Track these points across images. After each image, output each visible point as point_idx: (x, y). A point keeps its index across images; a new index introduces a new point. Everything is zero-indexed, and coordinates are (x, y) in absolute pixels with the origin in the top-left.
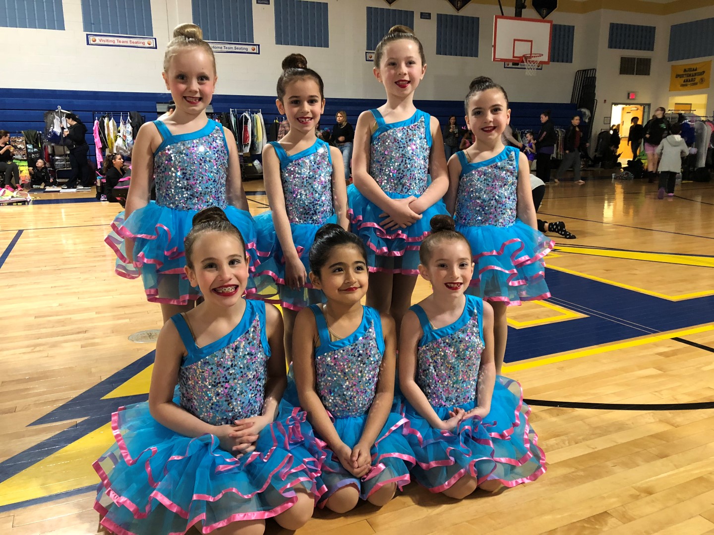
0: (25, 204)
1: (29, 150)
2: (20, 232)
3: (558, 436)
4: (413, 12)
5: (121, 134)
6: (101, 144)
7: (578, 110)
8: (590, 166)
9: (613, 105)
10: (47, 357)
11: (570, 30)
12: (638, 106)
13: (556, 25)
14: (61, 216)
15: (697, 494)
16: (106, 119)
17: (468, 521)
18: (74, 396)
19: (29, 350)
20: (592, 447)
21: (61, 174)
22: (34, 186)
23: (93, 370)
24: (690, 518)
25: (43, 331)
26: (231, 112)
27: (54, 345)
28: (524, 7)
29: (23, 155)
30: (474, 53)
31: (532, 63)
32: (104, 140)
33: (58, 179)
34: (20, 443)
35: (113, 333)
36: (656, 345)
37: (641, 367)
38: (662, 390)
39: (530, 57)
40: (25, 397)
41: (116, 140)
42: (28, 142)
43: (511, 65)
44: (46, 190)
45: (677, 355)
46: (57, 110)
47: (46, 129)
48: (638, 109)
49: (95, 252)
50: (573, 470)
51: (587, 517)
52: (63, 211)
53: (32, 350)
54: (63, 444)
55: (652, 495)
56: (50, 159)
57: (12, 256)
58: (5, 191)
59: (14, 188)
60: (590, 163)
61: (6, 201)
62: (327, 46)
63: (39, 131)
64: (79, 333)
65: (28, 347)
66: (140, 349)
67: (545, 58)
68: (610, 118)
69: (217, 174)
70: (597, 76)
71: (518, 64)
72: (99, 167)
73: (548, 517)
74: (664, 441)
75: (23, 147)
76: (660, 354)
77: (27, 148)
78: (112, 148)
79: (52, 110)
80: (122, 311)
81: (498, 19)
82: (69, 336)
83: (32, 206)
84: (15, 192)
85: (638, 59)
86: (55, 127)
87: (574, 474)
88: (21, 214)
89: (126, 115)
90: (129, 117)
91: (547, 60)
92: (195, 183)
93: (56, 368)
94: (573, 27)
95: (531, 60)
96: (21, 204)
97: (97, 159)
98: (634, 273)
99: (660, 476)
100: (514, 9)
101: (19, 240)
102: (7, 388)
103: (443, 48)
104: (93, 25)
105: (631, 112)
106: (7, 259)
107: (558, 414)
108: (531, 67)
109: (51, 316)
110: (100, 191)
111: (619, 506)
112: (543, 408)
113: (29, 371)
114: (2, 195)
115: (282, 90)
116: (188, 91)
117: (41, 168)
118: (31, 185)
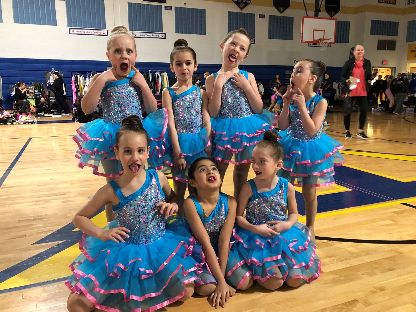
0: (33, 124)
1: (36, 93)
2: (30, 139)
3: (330, 257)
4: (255, 14)
5: (87, 84)
6: (76, 90)
10: (43, 207)
11: (347, 24)
13: (339, 21)
14: (53, 130)
15: (410, 292)
16: (79, 75)
17: (276, 303)
18: (58, 229)
19: (34, 203)
20: (350, 263)
21: (53, 107)
22: (39, 113)
23: (68, 215)
24: (405, 305)
25: (42, 193)
26: (149, 72)
27: (47, 201)
28: (320, 11)
29: (33, 96)
30: (290, 38)
31: (324, 44)
32: (77, 87)
33: (51, 109)
34: (27, 254)
35: (80, 195)
36: (392, 207)
37: (382, 220)
38: (394, 233)
39: (323, 40)
40: (31, 229)
41: (84, 88)
42: (36, 89)
43: (312, 45)
44: (45, 116)
45: (404, 213)
46: (52, 71)
47: (46, 82)
48: (388, 70)
49: (71, 151)
50: (338, 276)
51: (345, 302)
52: (54, 127)
53: (36, 203)
54: (51, 255)
55: (383, 291)
56: (48, 99)
57: (25, 152)
58: (22, 116)
59: (27, 115)
61: (22, 122)
62: (205, 34)
63: (42, 83)
64: (61, 195)
65: (33, 202)
67: (332, 41)
69: (137, 103)
71: (316, 44)
72: (74, 102)
73: (322, 302)
74: (393, 261)
75: (32, 91)
76: (394, 212)
77: (35, 92)
78: (82, 92)
79: (49, 71)
80: (85, 183)
81: (304, 18)
82: (56, 196)
83: (37, 124)
84: (28, 117)
85: (388, 41)
86: (51, 80)
87: (339, 278)
88: (31, 129)
89: (90, 73)
90: (91, 75)
91: (333, 42)
92: (125, 109)
93: (48, 213)
94: (349, 22)
95: (323, 41)
96: (31, 123)
97: (73, 98)
98: (382, 166)
99: (389, 281)
100: (314, 12)
101: (29, 143)
102: (21, 224)
103: (272, 35)
104: (72, 23)
105: (383, 72)
106: (23, 154)
107: (331, 245)
108: (324, 46)
109: (45, 185)
110: (74, 117)
111: (364, 297)
112: (322, 241)
113: (34, 215)
114: (21, 119)
115: (172, 58)
116: (121, 58)
117: (43, 102)
118: (37, 113)
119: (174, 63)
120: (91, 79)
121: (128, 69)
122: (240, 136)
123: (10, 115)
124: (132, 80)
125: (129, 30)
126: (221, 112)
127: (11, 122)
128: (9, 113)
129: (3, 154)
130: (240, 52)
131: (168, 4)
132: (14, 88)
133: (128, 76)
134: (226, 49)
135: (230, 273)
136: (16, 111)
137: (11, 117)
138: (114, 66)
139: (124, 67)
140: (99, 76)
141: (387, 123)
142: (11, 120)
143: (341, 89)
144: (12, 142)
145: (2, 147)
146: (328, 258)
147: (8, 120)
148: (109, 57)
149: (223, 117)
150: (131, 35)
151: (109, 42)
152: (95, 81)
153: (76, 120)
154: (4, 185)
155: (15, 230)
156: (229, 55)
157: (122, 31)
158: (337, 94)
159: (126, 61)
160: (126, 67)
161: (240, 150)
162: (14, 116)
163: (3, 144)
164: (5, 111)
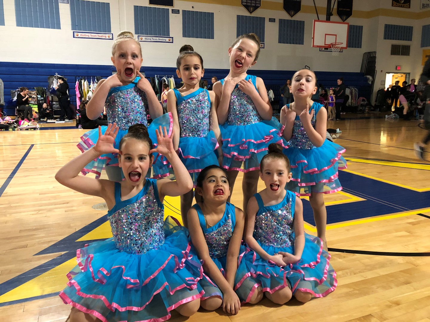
0: (35, 130)
1: (39, 99)
2: (33, 145)
3: (343, 269)
4: (265, 18)
5: (91, 89)
6: (79, 95)
7: (365, 76)
8: (372, 110)
9: (387, 74)
10: (46, 216)
11: (360, 28)
12: (403, 74)
13: (351, 25)
14: (56, 136)
16: (83, 80)
17: (287, 317)
18: (60, 239)
20: (364, 276)
21: (56, 113)
22: (41, 119)
23: (72, 225)
24: (422, 319)
25: (44, 202)
26: (156, 77)
27: (50, 210)
28: (332, 15)
29: (35, 101)
30: (301, 42)
31: (336, 48)
32: (81, 93)
33: (55, 115)
34: (29, 265)
35: (83, 204)
36: (407, 218)
37: (397, 231)
38: (410, 244)
39: (335, 44)
40: (33, 239)
41: (88, 93)
42: (38, 94)
43: (323, 49)
45: (420, 224)
46: (55, 76)
47: (49, 87)
48: (402, 76)
50: (352, 290)
51: (359, 317)
52: (57, 134)
53: (38, 212)
54: (53, 266)
55: (399, 306)
56: (50, 105)
57: (27, 159)
58: (24, 122)
59: (29, 120)
60: (372, 108)
61: (24, 128)
62: (213, 38)
63: (44, 88)
64: (64, 204)
65: (35, 211)
66: (99, 214)
67: (344, 45)
68: (385, 81)
69: (142, 109)
70: (376, 56)
71: (328, 49)
72: (78, 108)
73: (335, 317)
74: (409, 274)
75: (35, 97)
76: (410, 223)
77: (37, 98)
78: (86, 97)
79: (52, 75)
81: (316, 22)
82: (58, 205)
83: (39, 131)
84: (30, 123)
85: (402, 45)
86: (54, 85)
87: (353, 292)
88: (33, 135)
89: (94, 78)
90: (96, 80)
91: (345, 47)
92: (129, 114)
93: (51, 223)
94: (362, 26)
95: (335, 46)
96: (33, 129)
97: (77, 104)
98: (396, 175)
99: (405, 295)
100: (325, 16)
101: (31, 150)
102: (23, 234)
103: (282, 39)
104: (77, 26)
105: (397, 78)
106: (25, 161)
107: (344, 257)
108: (336, 51)
109: (48, 194)
110: (78, 123)
111: (379, 312)
112: (335, 253)
113: (35, 225)
114: (23, 124)
115: (179, 63)
116: (126, 63)
117: (45, 108)
118: (39, 119)
119: (181, 68)
120: (96, 84)
121: (133, 74)
122: (247, 143)
123: (12, 121)
124: (138, 86)
125: (135, 34)
126: (228, 119)
127: (13, 128)
128: (10, 119)
129: (4, 161)
130: (247, 58)
131: (176, 7)
132: (16, 93)
133: (133, 81)
134: (233, 54)
135: (238, 286)
136: (18, 116)
137: (13, 123)
138: (119, 71)
139: (129, 71)
140: (104, 82)
141: (401, 130)
142: (13, 126)
143: (354, 95)
144: (13, 149)
145: (4, 154)
146: (341, 271)
147: (10, 126)
148: (114, 62)
149: (230, 124)
150: (137, 40)
151: (114, 46)
152: (100, 87)
153: (79, 126)
154: (5, 193)
155: (17, 240)
156: (236, 61)
157: (127, 36)
158: (350, 100)
159: (131, 66)
160: (131, 72)
161: (247, 157)
162: (16, 122)
163: (4, 151)
164: (6, 117)
